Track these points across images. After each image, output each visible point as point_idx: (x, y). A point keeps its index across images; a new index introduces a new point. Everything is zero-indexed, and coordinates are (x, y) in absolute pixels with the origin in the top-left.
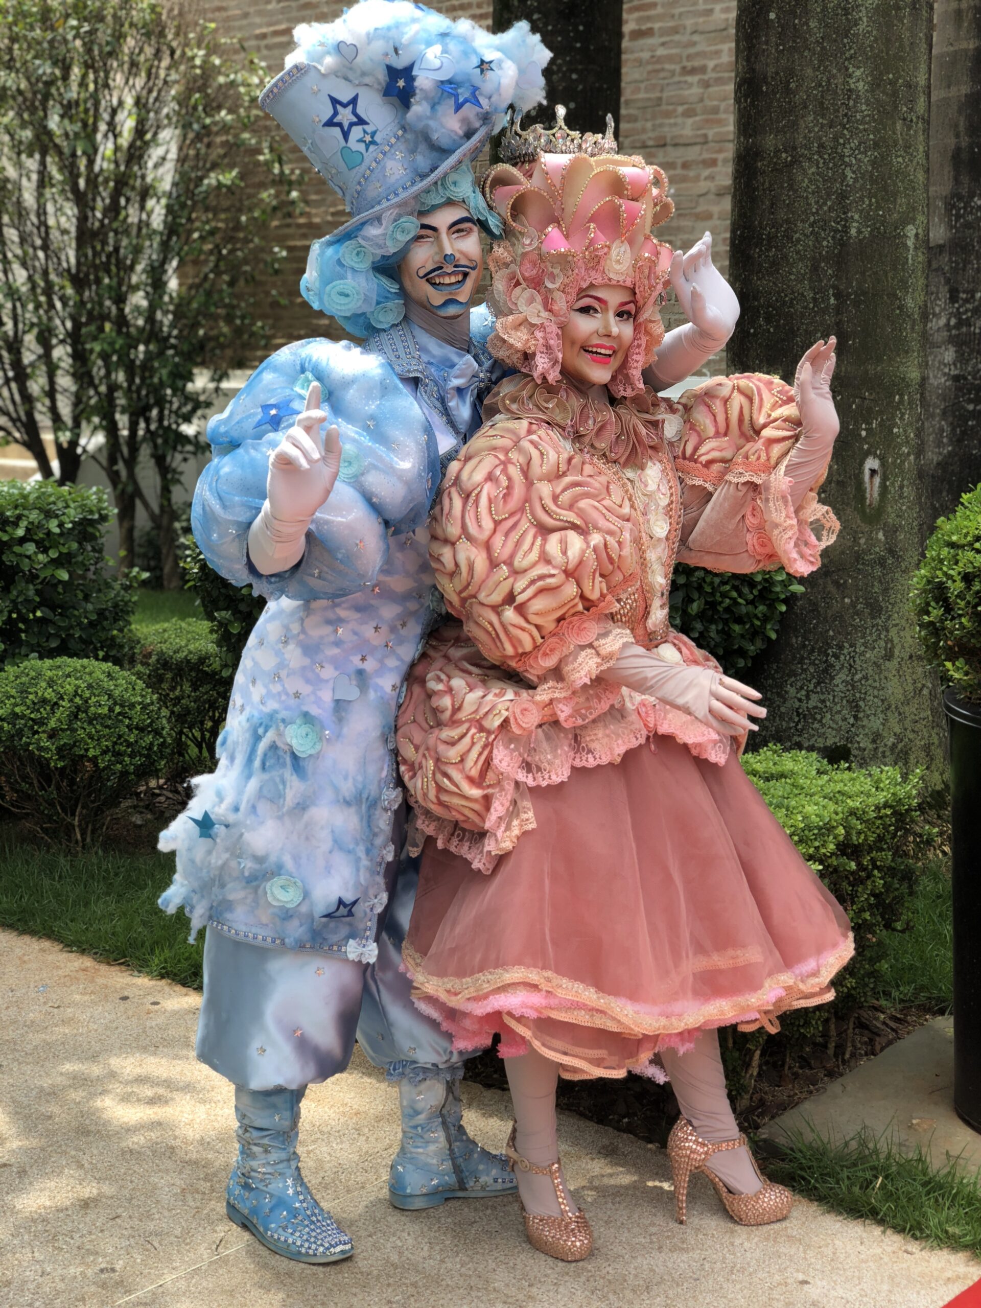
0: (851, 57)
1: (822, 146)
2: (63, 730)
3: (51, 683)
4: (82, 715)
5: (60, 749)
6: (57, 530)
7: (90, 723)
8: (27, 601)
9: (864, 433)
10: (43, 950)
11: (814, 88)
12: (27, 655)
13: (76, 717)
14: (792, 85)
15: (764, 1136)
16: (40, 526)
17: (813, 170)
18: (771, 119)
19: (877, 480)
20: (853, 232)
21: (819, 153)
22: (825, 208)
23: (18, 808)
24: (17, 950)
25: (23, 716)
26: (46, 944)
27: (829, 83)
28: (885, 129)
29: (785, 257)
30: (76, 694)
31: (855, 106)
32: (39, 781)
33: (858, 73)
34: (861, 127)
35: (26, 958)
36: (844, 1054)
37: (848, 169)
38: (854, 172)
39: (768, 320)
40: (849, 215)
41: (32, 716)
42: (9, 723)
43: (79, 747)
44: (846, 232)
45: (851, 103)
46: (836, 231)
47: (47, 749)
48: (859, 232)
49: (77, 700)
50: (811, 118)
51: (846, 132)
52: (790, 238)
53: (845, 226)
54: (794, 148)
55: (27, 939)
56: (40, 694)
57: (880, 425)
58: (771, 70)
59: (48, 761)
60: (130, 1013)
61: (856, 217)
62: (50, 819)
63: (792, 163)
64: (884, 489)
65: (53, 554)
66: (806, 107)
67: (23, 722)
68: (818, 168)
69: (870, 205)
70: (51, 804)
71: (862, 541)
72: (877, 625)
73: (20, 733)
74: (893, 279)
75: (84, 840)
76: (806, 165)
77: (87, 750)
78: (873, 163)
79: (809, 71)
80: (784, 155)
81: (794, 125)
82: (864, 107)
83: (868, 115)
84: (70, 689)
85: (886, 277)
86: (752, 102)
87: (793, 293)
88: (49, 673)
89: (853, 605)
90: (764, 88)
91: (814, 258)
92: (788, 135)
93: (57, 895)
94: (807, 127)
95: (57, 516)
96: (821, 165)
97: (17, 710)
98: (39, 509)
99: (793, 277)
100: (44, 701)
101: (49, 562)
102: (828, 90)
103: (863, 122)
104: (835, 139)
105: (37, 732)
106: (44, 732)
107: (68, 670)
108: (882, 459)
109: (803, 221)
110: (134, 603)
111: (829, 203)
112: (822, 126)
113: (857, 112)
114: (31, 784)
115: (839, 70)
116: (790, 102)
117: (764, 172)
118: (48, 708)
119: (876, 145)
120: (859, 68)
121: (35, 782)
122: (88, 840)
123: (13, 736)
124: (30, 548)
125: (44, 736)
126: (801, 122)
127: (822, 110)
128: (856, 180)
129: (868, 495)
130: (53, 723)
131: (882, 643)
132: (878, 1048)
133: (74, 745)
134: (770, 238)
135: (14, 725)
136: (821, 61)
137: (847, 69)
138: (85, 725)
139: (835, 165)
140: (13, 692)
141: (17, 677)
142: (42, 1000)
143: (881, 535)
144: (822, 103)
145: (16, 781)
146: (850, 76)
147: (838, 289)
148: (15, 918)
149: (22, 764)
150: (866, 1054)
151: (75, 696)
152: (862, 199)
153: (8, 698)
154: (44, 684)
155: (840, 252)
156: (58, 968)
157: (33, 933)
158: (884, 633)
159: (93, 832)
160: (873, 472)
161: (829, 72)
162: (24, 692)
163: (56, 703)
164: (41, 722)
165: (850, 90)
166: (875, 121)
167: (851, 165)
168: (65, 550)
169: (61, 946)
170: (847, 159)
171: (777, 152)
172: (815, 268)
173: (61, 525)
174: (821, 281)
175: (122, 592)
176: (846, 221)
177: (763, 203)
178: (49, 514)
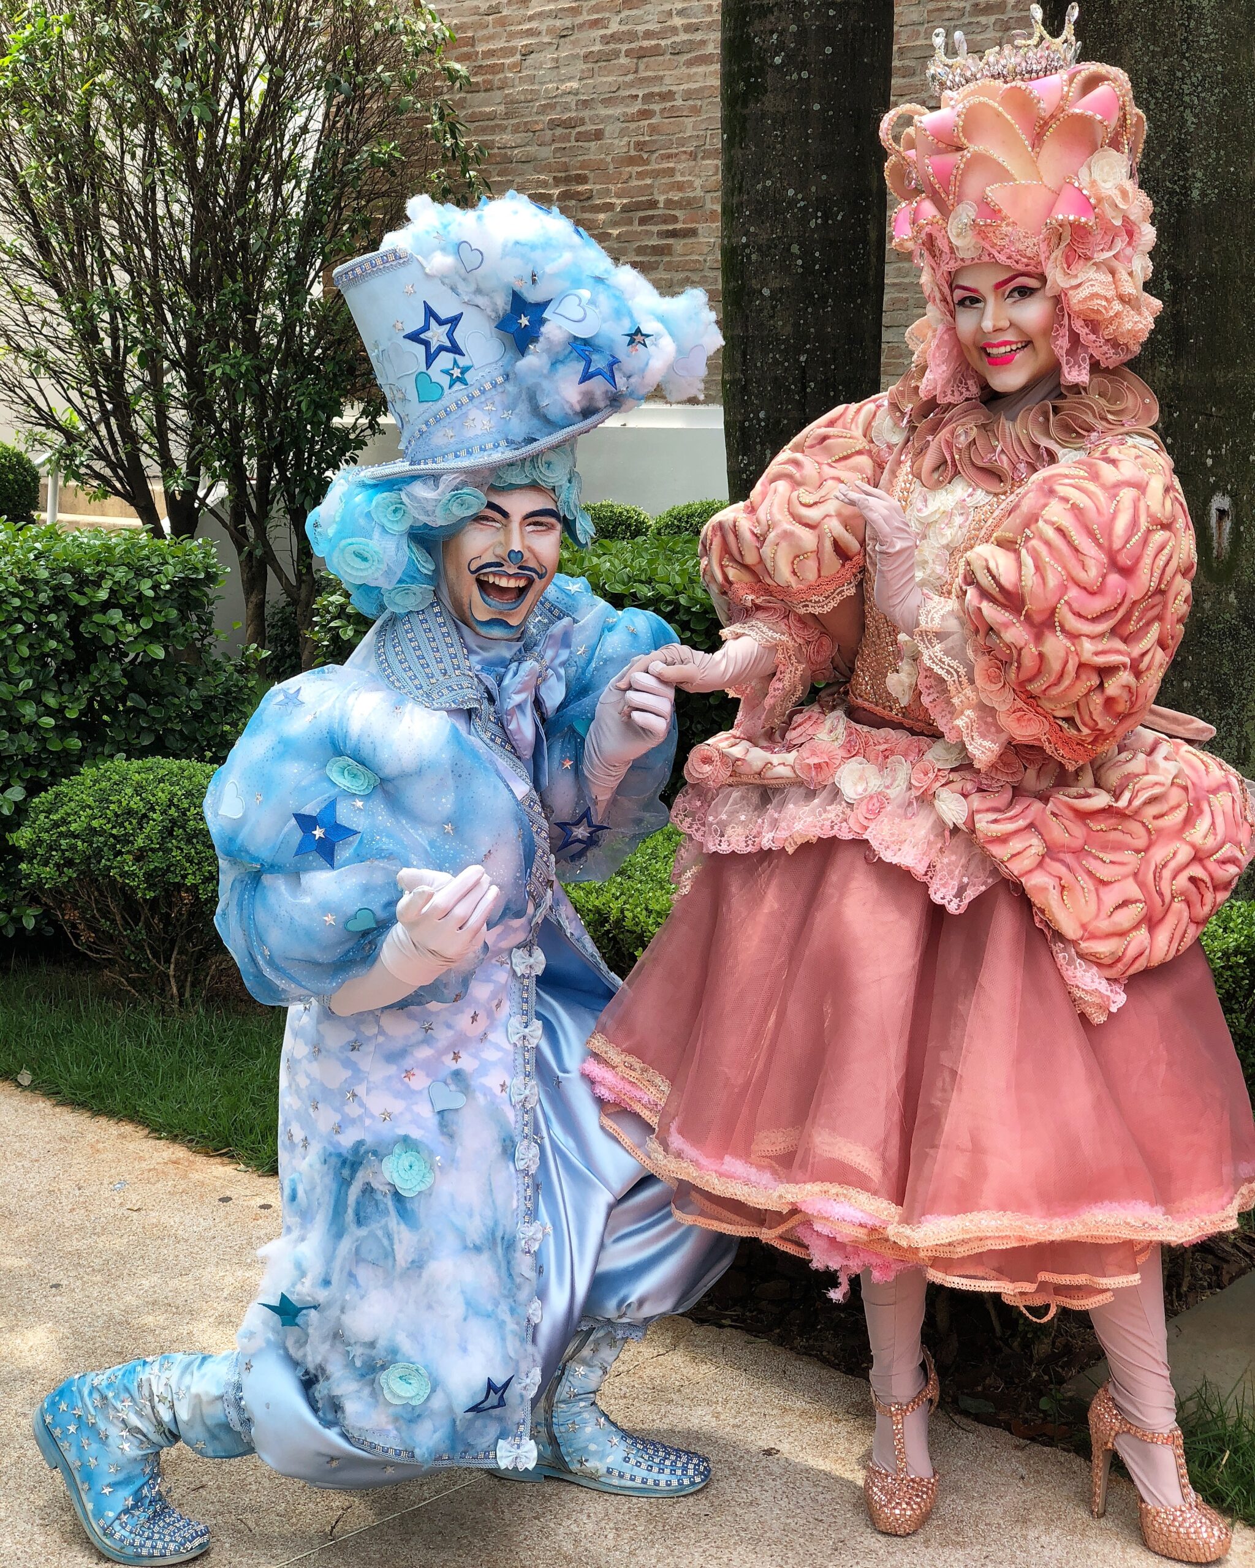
1: (1153, 81)
2: (153, 850)
3: (139, 790)
4: (178, 832)
5: (149, 875)
6: (150, 593)
7: (189, 841)
8: (112, 684)
9: (1209, 462)
10: (122, 1136)
11: (1143, 5)
12: (112, 756)
13: (171, 834)
14: (1114, 2)
16: (128, 587)
19: (1227, 525)
20: (1195, 194)
21: (1149, 90)
22: (1158, 163)
23: (97, 952)
24: (90, 1136)
25: (102, 832)
26: (128, 1128)
30: (171, 804)
31: (1197, 29)
32: (123, 917)
35: (100, 1146)
36: (1180, 1286)
37: (1188, 111)
38: (1196, 116)
40: (1190, 172)
41: (114, 831)
43: (174, 872)
44: (1186, 195)
45: (1193, 24)
46: (1172, 193)
47: (133, 875)
48: (1203, 194)
49: (172, 810)
51: (1185, 62)
53: (1183, 187)
55: (103, 1121)
56: (124, 804)
57: (1232, 451)
59: (133, 890)
60: (232, 1219)
61: (1199, 175)
62: (138, 965)
64: (1236, 534)
65: (146, 624)
67: (102, 839)
69: (1218, 159)
70: (139, 947)
71: (1207, 605)
72: (1227, 717)
73: (98, 854)
74: (1248, 257)
75: (181, 994)
77: (184, 877)
78: (1222, 103)
81: (1116, 54)
82: (1209, 30)
83: (1216, 41)
84: (163, 797)
88: (137, 777)
93: (144, 1065)
94: (1133, 57)
95: (151, 575)
96: (1152, 106)
97: (95, 824)
98: (128, 565)
100: (130, 812)
101: (140, 635)
105: (120, 853)
106: (129, 852)
107: (162, 772)
108: (1234, 496)
111: (1163, 157)
113: (1200, 35)
114: (113, 921)
118: (134, 822)
121: (118, 918)
123: (89, 858)
124: (116, 616)
125: (129, 858)
126: (1126, 50)
128: (1199, 126)
129: (1215, 545)
130: (140, 842)
131: (1234, 742)
132: (1225, 1278)
133: (168, 870)
135: (91, 844)
138: (182, 845)
139: (1171, 106)
140: (90, 801)
141: (95, 782)
142: (118, 1201)
143: (1232, 598)
145: (93, 916)
147: (1175, 270)
148: (89, 1094)
149: (101, 894)
150: (1210, 1287)
151: (169, 807)
152: (1207, 150)
153: (83, 808)
154: (129, 791)
155: (1178, 221)
156: (141, 1159)
157: (111, 1114)
158: (1237, 728)
159: (193, 985)
160: (1222, 513)
162: (103, 800)
163: (145, 816)
164: (126, 840)
166: (1224, 48)
167: (1192, 107)
168: (161, 619)
169: (147, 1131)
170: (1187, 99)
173: (155, 587)
175: (236, 675)
178: (140, 573)
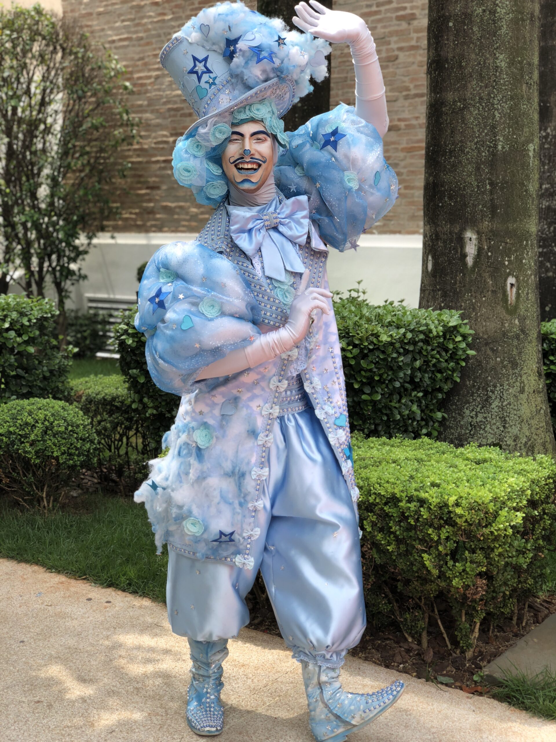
0: (497, 48)
1: (481, 98)
2: (39, 441)
3: (30, 413)
4: (49, 432)
5: (37, 452)
6: (27, 324)
7: (54, 436)
8: (10, 365)
9: (507, 263)
10: (34, 572)
11: (476, 65)
13: (46, 433)
14: (464, 64)
15: (486, 673)
16: (17, 321)
17: (476, 112)
18: (451, 83)
19: (514, 290)
20: (500, 147)
21: (479, 102)
22: (484, 134)
23: (9, 487)
24: (19, 572)
25: (15, 433)
26: (36, 568)
27: (485, 63)
28: (516, 89)
29: (460, 162)
30: (45, 420)
31: (500, 76)
32: (23, 472)
33: (501, 57)
34: (504, 88)
35: (25, 577)
36: (522, 623)
37: (496, 112)
38: (500, 113)
39: (450, 198)
40: (497, 138)
41: (20, 433)
42: (6, 437)
43: (48, 451)
44: (496, 148)
45: (498, 74)
46: (490, 147)
47: (30, 452)
48: (503, 148)
49: (46, 423)
50: (475, 82)
51: (495, 90)
52: (463, 151)
53: (495, 144)
54: (465, 100)
55: (23, 565)
56: (24, 420)
57: (516, 258)
58: (450, 55)
59: (29, 459)
60: (94, 608)
61: (501, 139)
62: (28, 493)
63: (464, 108)
64: (518, 295)
65: (25, 337)
66: (471, 76)
67: (14, 436)
68: (479, 111)
69: (509, 132)
70: (30, 485)
71: (506, 325)
72: (516, 373)
73: (13, 443)
74: (522, 174)
75: (48, 506)
76: (472, 109)
77: (53, 453)
78: (511, 108)
79: (473, 56)
80: (459, 104)
81: (465, 87)
82: (505, 76)
83: (507, 81)
84: (42, 416)
85: (518, 173)
86: (439, 74)
87: (465, 182)
88: (28, 408)
89: (502, 362)
90: (446, 66)
91: (477, 163)
92: (461, 93)
93: (39, 539)
94: (472, 88)
95: (27, 315)
96: (481, 109)
97: (11, 429)
98: (17, 311)
99: (465, 174)
100: (27, 424)
101: (22, 343)
102: (484, 66)
103: (505, 85)
104: (489, 94)
105: (23, 442)
106: (27, 442)
107: (39, 405)
108: (517, 278)
109: (470, 141)
110: (70, 366)
111: (486, 131)
112: (481, 87)
113: (501, 79)
114: (18, 473)
115: (491, 55)
116: (462, 74)
117: (447, 113)
118: (30, 428)
119: (512, 98)
120: (502, 54)
121: (21, 472)
122: (51, 506)
123: (9, 445)
124: (12, 334)
125: (27, 445)
126: (469, 85)
127: (481, 78)
128: (501, 118)
129: (509, 299)
130: (32, 437)
131: (518, 384)
132: (540, 619)
133: (45, 450)
134: (451, 152)
135: (9, 438)
136: (480, 50)
137: (495, 55)
138: (52, 438)
139: (489, 109)
140: (8, 419)
141: (9, 410)
142: (40, 602)
143: (517, 322)
144: (481, 74)
145: (9, 472)
146: (497, 59)
147: (491, 180)
148: (16, 553)
149: (13, 461)
150: (534, 623)
151: (44, 421)
152: (504, 128)
153: (5, 423)
154: (26, 414)
155: (492, 160)
156: (46, 582)
157: (27, 561)
158: (519, 378)
160: (512, 285)
161: (485, 56)
162: (14, 418)
163: (34, 425)
164: (26, 436)
165: (497, 67)
166: (511, 84)
167: (498, 110)
168: (32, 335)
169: (45, 569)
170: (496, 106)
171: (455, 102)
172: (478, 169)
173: (29, 321)
174: (481, 176)
175: (63, 360)
176: (496, 141)
177: (446, 131)
178: (22, 314)
